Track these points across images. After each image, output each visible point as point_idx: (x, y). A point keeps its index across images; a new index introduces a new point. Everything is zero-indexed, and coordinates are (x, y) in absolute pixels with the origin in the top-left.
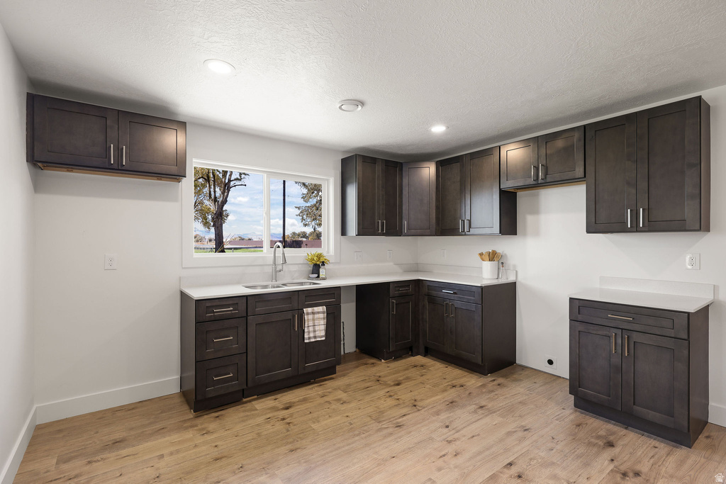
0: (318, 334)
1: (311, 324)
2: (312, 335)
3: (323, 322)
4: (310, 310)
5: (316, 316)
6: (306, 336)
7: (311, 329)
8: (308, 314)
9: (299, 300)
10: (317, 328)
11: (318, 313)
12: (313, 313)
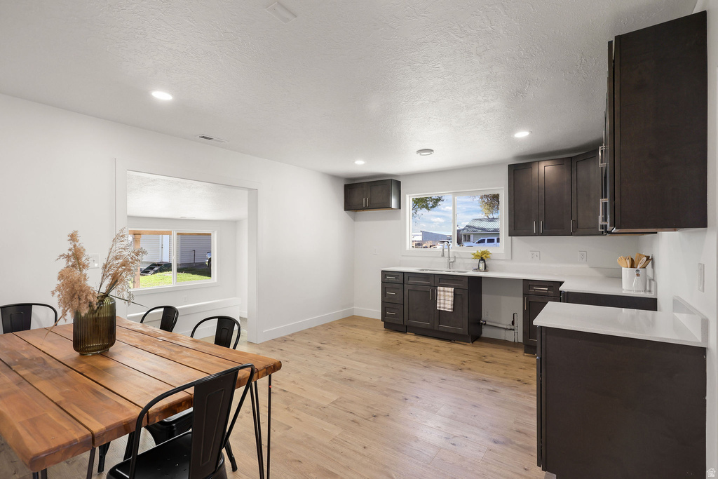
0: (446, 306)
1: (442, 298)
2: (442, 306)
3: (451, 299)
4: (442, 288)
5: (447, 294)
6: (438, 305)
7: (442, 301)
8: (440, 291)
9: (435, 280)
10: (446, 302)
11: (448, 292)
12: (444, 291)
